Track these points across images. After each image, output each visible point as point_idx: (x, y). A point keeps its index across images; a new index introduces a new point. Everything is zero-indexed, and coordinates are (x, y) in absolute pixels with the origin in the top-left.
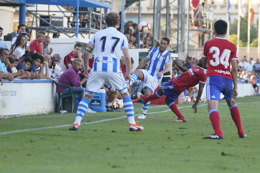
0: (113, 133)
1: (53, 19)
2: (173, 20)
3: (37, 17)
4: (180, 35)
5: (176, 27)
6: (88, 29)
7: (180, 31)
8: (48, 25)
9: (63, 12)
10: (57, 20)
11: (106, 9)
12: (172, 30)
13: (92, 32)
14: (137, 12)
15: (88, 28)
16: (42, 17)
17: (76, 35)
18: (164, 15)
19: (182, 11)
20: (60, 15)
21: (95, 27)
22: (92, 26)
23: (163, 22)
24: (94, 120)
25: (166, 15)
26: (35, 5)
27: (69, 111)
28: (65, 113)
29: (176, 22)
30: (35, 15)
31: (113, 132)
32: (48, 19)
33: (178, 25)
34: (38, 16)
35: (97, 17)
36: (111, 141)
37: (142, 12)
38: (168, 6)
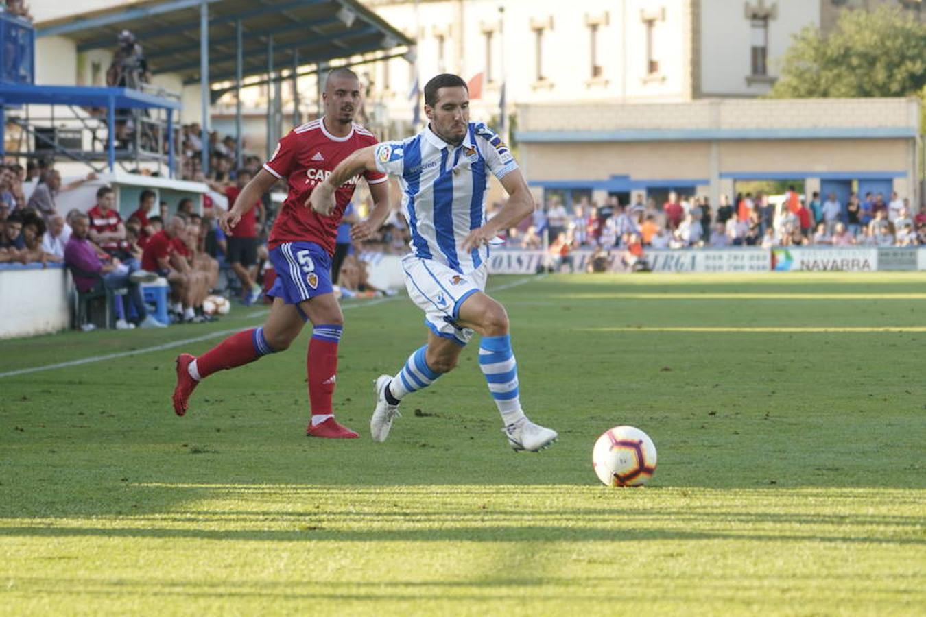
1: (63, 135)
3: (28, 131)
6: (134, 153)
8: (50, 147)
9: (82, 120)
10: (70, 136)
11: (169, 111)
13: (143, 157)
14: (233, 111)
15: (135, 151)
16: (39, 130)
17: (110, 165)
18: (288, 116)
20: (77, 124)
21: (148, 149)
22: (144, 147)
25: (294, 115)
26: (24, 106)
27: (100, 325)
28: (93, 331)
30: (25, 127)
32: (51, 135)
34: (31, 128)
35: (152, 127)
37: (244, 111)
38: (297, 99)
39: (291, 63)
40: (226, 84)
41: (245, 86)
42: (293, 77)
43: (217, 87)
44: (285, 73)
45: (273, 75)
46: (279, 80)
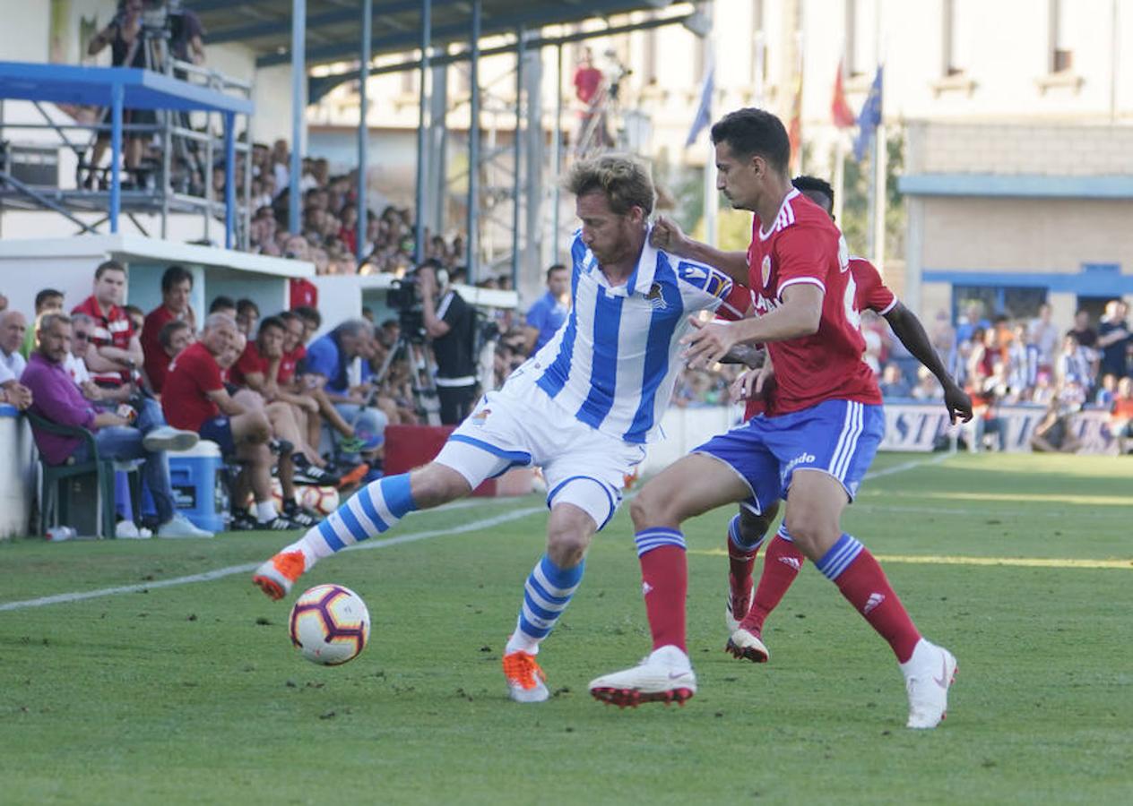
0: (261, 626)
1: (20, 158)
2: (497, 153)
4: (523, 213)
5: (507, 181)
6: (158, 197)
7: (523, 199)
9: (59, 129)
10: (35, 159)
11: (229, 117)
12: (490, 192)
13: (175, 206)
14: (351, 117)
15: (159, 193)
17: (111, 218)
18: (458, 133)
19: (530, 117)
20: (49, 138)
21: (186, 189)
22: (176, 184)
23: (456, 163)
24: (187, 572)
25: (469, 132)
27: (86, 529)
28: (70, 540)
29: (507, 161)
31: (263, 622)
33: (516, 175)
35: (194, 146)
36: (256, 665)
37: (374, 120)
38: (476, 100)
39: (465, 29)
40: (339, 68)
41: (376, 72)
42: (470, 56)
43: (321, 71)
44: (455, 49)
45: (430, 52)
46: (443, 61)
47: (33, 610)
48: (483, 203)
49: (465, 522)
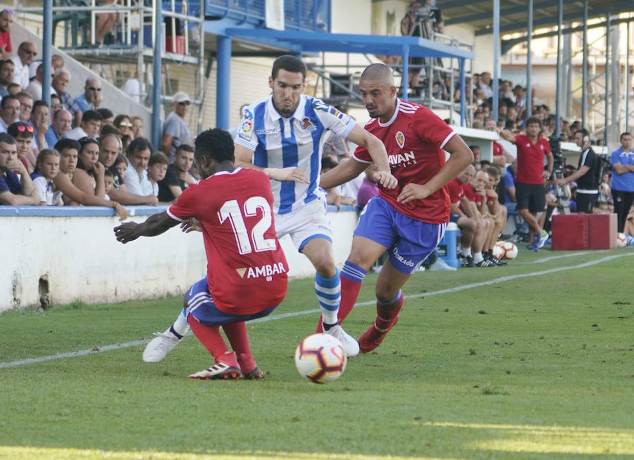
0: (481, 315)
2: (597, 77)
3: (324, 78)
4: (610, 107)
5: (602, 91)
6: (427, 101)
7: (610, 100)
8: (346, 93)
11: (462, 60)
12: (593, 97)
13: (435, 105)
14: (523, 61)
15: (427, 99)
16: (335, 77)
18: (577, 67)
19: (613, 59)
21: (440, 97)
22: (435, 95)
23: (576, 83)
24: (443, 288)
25: (583, 66)
26: (321, 54)
29: (602, 81)
30: (321, 74)
31: (482, 313)
32: (345, 82)
33: (606, 88)
34: (327, 75)
35: (444, 75)
36: (479, 333)
37: (534, 61)
38: (586, 51)
39: (580, 15)
40: (516, 35)
41: (535, 37)
42: (582, 29)
43: (507, 37)
44: (575, 25)
45: (562, 27)
46: (569, 31)
47: (367, 306)
48: (590, 102)
49: (583, 262)
